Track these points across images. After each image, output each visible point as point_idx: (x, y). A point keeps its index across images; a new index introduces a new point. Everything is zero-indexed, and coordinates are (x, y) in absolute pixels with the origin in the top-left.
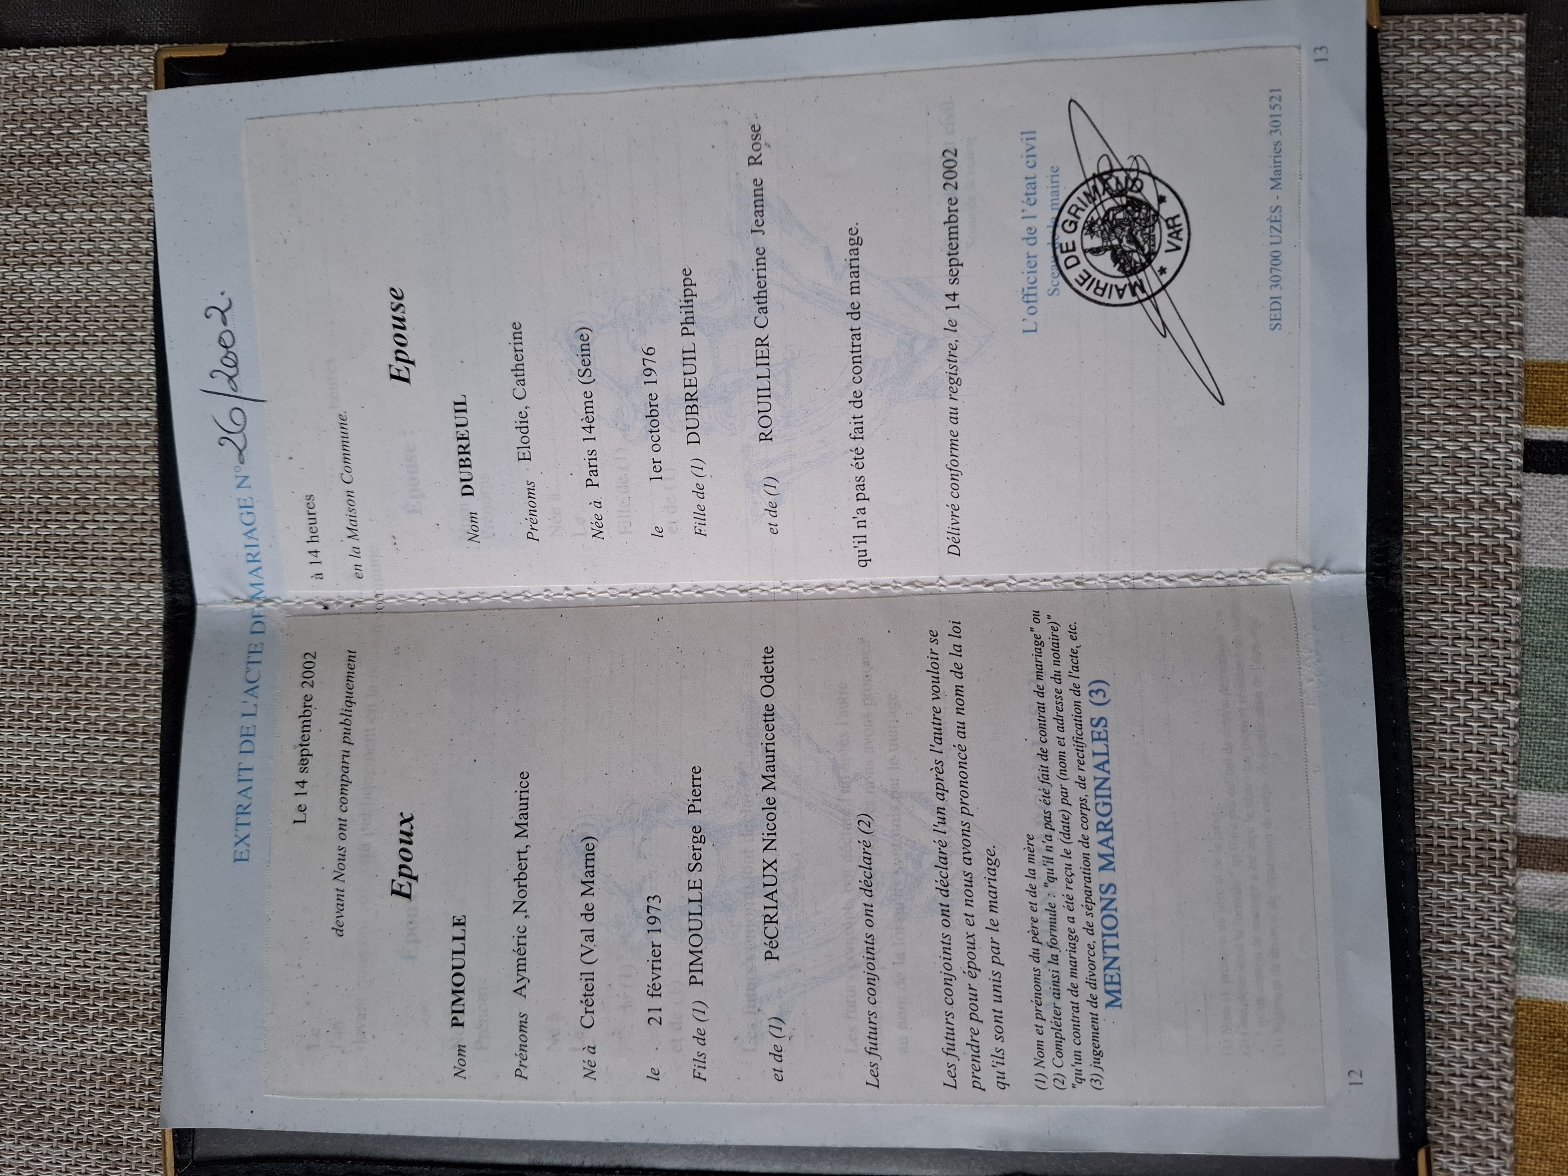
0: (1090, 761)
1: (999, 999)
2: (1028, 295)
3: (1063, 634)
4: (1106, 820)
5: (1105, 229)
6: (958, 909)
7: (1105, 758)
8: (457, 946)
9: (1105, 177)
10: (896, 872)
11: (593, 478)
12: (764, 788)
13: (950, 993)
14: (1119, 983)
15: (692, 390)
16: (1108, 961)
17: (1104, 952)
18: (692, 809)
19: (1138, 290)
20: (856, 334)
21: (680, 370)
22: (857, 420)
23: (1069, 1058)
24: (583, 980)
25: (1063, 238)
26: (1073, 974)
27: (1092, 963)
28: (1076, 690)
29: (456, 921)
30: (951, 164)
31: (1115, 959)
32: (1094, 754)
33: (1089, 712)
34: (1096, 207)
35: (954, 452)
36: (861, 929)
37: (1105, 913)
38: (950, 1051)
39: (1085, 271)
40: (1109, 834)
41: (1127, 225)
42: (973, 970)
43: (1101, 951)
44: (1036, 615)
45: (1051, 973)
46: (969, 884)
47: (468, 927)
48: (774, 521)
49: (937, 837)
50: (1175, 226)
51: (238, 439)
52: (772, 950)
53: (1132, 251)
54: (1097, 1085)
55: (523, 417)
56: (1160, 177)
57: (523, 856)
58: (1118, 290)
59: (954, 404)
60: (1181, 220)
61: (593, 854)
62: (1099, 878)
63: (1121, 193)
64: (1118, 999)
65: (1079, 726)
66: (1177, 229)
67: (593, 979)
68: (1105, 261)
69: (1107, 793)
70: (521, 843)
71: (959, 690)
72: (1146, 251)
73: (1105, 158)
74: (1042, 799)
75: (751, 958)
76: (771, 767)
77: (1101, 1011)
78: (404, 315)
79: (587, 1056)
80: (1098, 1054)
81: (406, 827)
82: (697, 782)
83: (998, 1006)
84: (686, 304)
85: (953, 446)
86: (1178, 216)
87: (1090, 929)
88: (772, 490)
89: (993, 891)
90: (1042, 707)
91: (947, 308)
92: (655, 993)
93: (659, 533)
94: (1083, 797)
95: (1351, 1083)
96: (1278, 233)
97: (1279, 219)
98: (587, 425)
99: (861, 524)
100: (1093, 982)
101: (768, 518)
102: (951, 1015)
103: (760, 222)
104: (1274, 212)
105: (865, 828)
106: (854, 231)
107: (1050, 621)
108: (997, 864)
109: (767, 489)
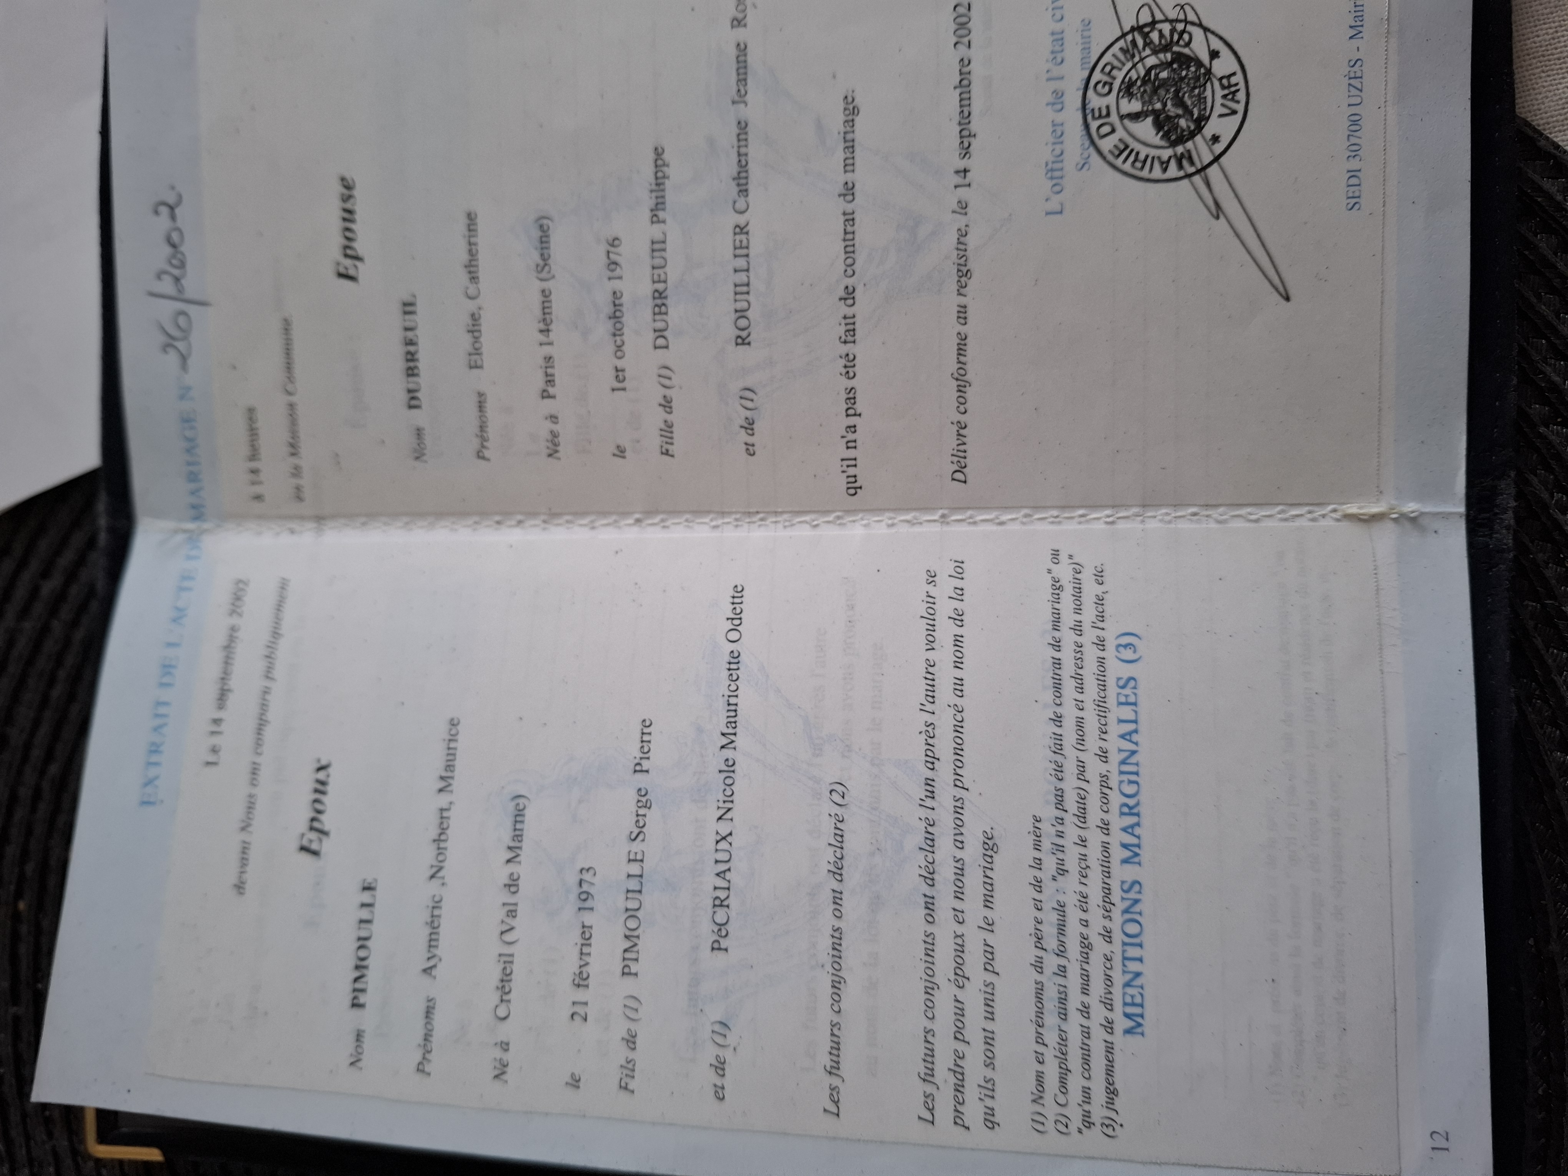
0: (1114, 730)
1: (990, 1017)
2: (1052, 170)
3: (1087, 577)
4: (1131, 802)
5: (1145, 91)
6: (945, 902)
7: (1132, 727)
8: (365, 914)
9: (1147, 30)
10: (872, 854)
11: (549, 389)
12: (723, 747)
13: (930, 1004)
16: (1129, 977)
18: (638, 768)
20: (849, 219)
21: (649, 263)
22: (848, 321)
23: (1076, 1095)
24: (502, 962)
25: (1095, 102)
26: (1085, 991)
27: (1108, 978)
28: (1101, 644)
29: (366, 885)
30: (964, 20)
31: (1138, 975)
32: (1121, 721)
33: (1116, 670)
34: (1134, 66)
35: (962, 359)
36: (827, 920)
37: (1127, 916)
38: (928, 1077)
39: (1120, 140)
40: (1134, 820)
41: (1172, 86)
42: (960, 977)
43: (1121, 964)
44: (1056, 554)
45: (1057, 988)
46: (960, 872)
47: (379, 892)
48: (750, 440)
49: (923, 813)
51: (182, 345)
52: (721, 940)
53: (1178, 116)
54: (1109, 1131)
55: (475, 318)
56: (1211, 27)
57: (445, 814)
58: (1162, 163)
59: (962, 300)
60: (1238, 78)
61: (523, 815)
62: (1121, 873)
63: (1166, 48)
64: (1139, 1025)
65: (1103, 687)
66: (1233, 89)
67: (512, 962)
68: (1146, 129)
69: (1133, 769)
70: (443, 800)
71: (958, 641)
72: (1195, 116)
73: (1146, 8)
74: (1053, 773)
75: (695, 949)
76: (732, 723)
77: (1118, 1038)
78: (354, 207)
79: (499, 1053)
80: (1112, 1092)
81: (321, 775)
82: (646, 738)
83: (990, 1026)
84: (657, 188)
85: (961, 350)
86: (1234, 74)
87: (1107, 935)
88: (749, 404)
89: (989, 884)
90: (1057, 663)
91: (955, 187)
92: (581, 983)
93: (621, 452)
94: (1105, 773)
95: (1433, 1149)
96: (1358, 93)
97: (1359, 74)
98: (546, 327)
99: (851, 445)
100: (1109, 1002)
101: (743, 436)
102: (932, 1033)
103: (743, 92)
104: (1353, 66)
105: (839, 800)
106: (850, 99)
107: (1072, 561)
108: (995, 849)
109: (744, 402)
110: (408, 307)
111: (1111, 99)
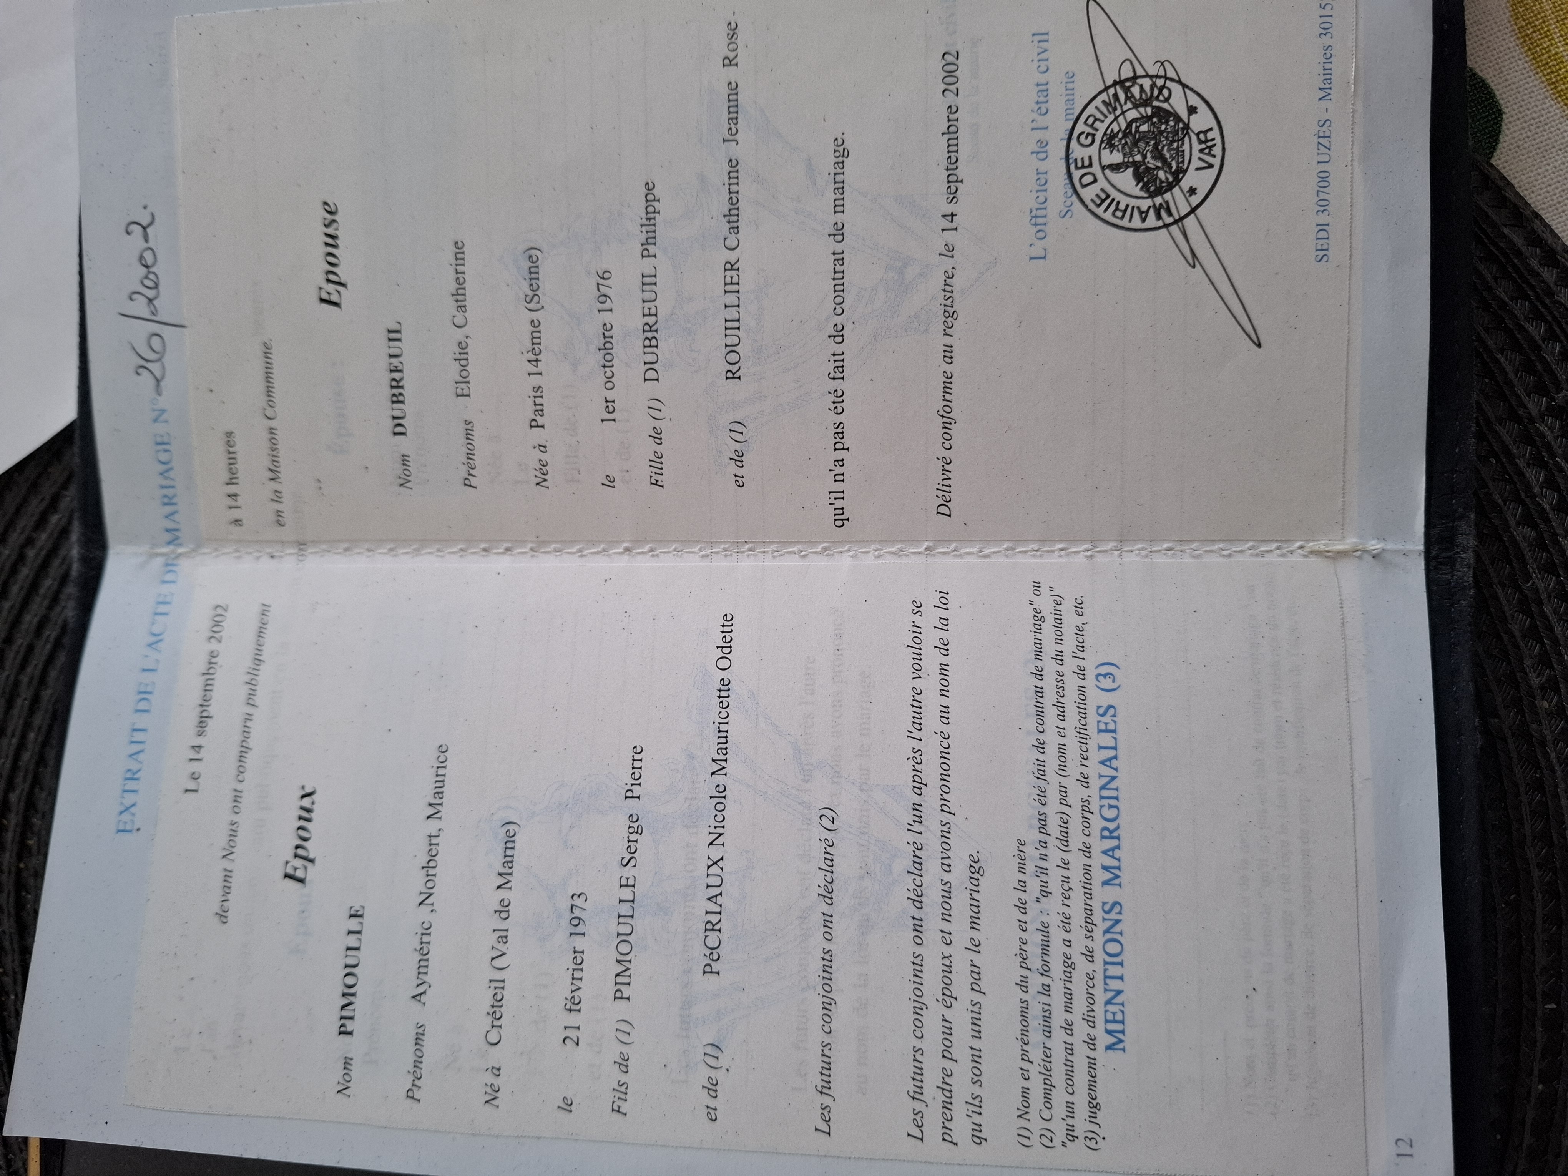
0: (1095, 756)
1: (977, 1035)
2: (1036, 217)
3: (1067, 608)
4: (1112, 826)
5: (1126, 143)
6: (933, 924)
7: (1112, 753)
8: (352, 941)
9: (1128, 84)
10: (862, 878)
11: (538, 418)
12: (713, 773)
13: (919, 1024)
14: (1122, 1022)
15: (651, 320)
16: (1110, 994)
17: (1106, 984)
18: (629, 794)
19: (1163, 213)
20: (839, 258)
21: (639, 296)
22: (837, 358)
23: (1060, 1110)
24: (492, 988)
25: (1078, 152)
26: (1068, 1009)
27: (1091, 996)
28: (1081, 673)
29: (353, 912)
30: (953, 68)
31: (1119, 992)
32: (1100, 748)
33: (1096, 698)
34: (1116, 118)
35: (948, 397)
36: (817, 943)
37: (1108, 936)
38: (917, 1095)
39: (1102, 190)
40: (1114, 843)
41: (1152, 139)
42: (948, 997)
43: (1102, 982)
44: (1037, 586)
45: (1042, 1006)
46: (947, 895)
47: (366, 920)
48: (740, 472)
49: (911, 838)
50: (1207, 141)
51: (155, 367)
52: (713, 964)
54: (1092, 1144)
55: (463, 347)
56: (1190, 85)
57: (434, 841)
58: (1141, 213)
59: (948, 340)
60: (1215, 134)
61: (514, 842)
62: (1102, 895)
63: (1146, 103)
64: (1121, 1041)
65: (1084, 714)
66: (1209, 144)
67: (503, 988)
68: (1126, 180)
69: (1113, 793)
70: (432, 827)
71: (943, 669)
72: (1173, 169)
73: (1128, 63)
74: (1037, 797)
75: (687, 972)
76: (723, 749)
77: (1100, 1054)
78: (337, 232)
79: (489, 1078)
80: (1094, 1107)
81: (306, 802)
82: (636, 764)
83: (976, 1044)
84: (648, 223)
85: (947, 389)
86: (1211, 129)
87: (1089, 955)
88: (738, 437)
89: (975, 905)
90: (1039, 692)
91: (943, 230)
92: (573, 1007)
93: (610, 483)
94: (1086, 798)
95: (1398, 1155)
96: (1327, 151)
97: (1327, 134)
98: (534, 357)
99: (839, 478)
100: (1092, 1019)
101: (733, 468)
102: (920, 1052)
103: (734, 131)
104: (1322, 126)
105: (828, 824)
106: (840, 141)
107: (1053, 593)
108: (981, 873)
109: (733, 434)
110: (394, 335)
111: (1093, 150)
